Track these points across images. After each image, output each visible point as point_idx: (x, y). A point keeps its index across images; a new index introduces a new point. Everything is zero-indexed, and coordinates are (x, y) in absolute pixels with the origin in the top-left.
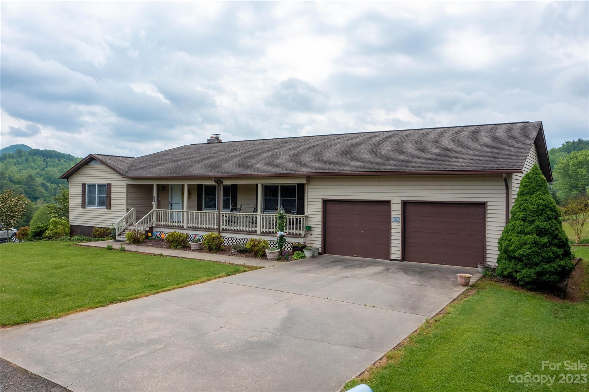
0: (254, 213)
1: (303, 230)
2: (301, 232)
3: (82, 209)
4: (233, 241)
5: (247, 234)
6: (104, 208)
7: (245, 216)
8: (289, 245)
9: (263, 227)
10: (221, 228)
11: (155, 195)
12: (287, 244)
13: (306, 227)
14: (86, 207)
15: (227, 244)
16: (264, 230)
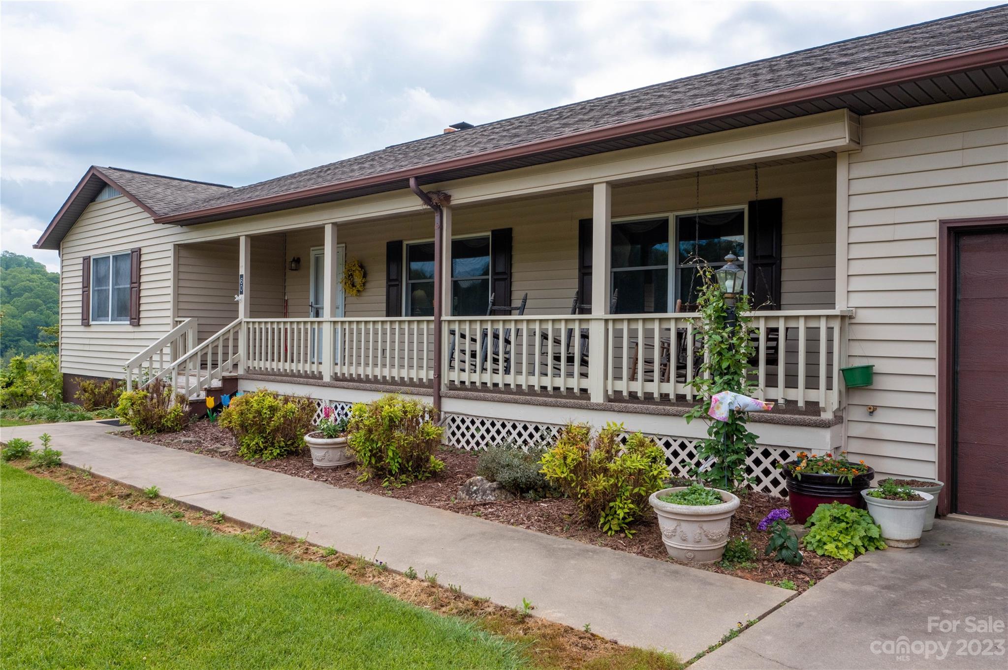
0: (574, 313)
1: (829, 387)
2: (819, 395)
3: (82, 329)
4: (488, 431)
5: (545, 404)
6: (124, 325)
7: (537, 327)
8: (766, 463)
9: (618, 377)
10: (445, 381)
11: (243, 273)
12: (757, 453)
13: (844, 371)
14: (91, 323)
15: (468, 442)
16: (623, 386)
